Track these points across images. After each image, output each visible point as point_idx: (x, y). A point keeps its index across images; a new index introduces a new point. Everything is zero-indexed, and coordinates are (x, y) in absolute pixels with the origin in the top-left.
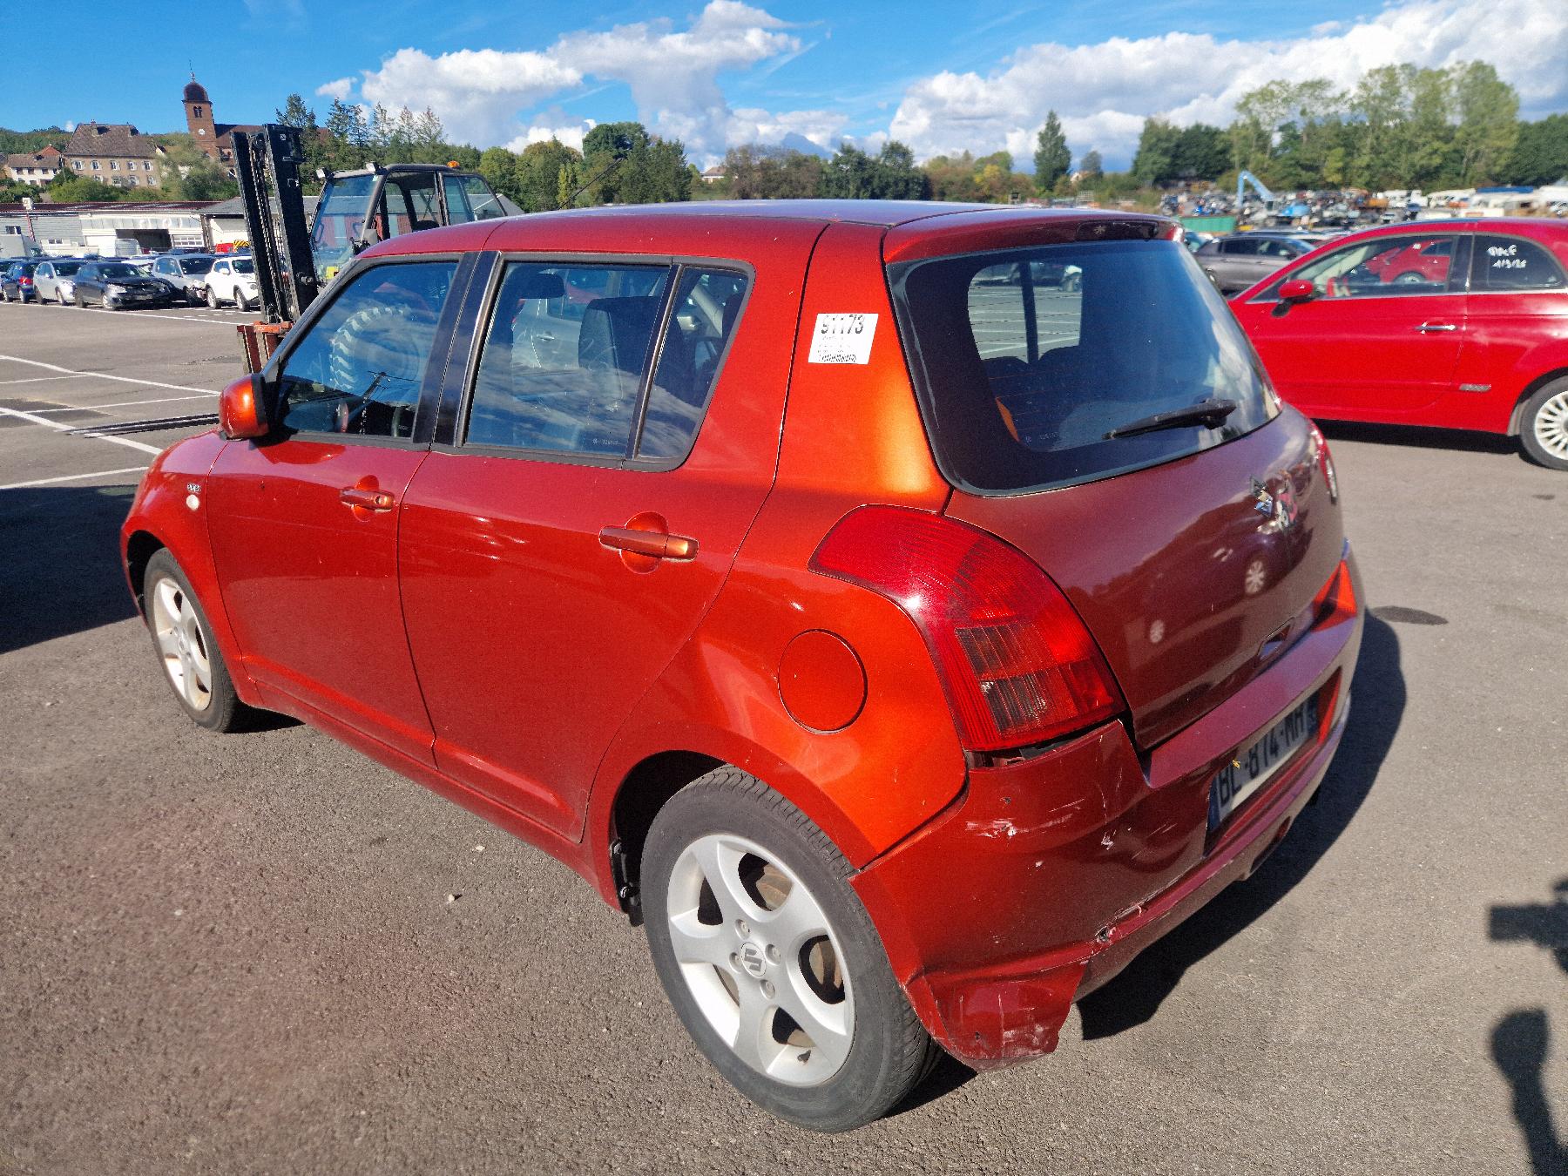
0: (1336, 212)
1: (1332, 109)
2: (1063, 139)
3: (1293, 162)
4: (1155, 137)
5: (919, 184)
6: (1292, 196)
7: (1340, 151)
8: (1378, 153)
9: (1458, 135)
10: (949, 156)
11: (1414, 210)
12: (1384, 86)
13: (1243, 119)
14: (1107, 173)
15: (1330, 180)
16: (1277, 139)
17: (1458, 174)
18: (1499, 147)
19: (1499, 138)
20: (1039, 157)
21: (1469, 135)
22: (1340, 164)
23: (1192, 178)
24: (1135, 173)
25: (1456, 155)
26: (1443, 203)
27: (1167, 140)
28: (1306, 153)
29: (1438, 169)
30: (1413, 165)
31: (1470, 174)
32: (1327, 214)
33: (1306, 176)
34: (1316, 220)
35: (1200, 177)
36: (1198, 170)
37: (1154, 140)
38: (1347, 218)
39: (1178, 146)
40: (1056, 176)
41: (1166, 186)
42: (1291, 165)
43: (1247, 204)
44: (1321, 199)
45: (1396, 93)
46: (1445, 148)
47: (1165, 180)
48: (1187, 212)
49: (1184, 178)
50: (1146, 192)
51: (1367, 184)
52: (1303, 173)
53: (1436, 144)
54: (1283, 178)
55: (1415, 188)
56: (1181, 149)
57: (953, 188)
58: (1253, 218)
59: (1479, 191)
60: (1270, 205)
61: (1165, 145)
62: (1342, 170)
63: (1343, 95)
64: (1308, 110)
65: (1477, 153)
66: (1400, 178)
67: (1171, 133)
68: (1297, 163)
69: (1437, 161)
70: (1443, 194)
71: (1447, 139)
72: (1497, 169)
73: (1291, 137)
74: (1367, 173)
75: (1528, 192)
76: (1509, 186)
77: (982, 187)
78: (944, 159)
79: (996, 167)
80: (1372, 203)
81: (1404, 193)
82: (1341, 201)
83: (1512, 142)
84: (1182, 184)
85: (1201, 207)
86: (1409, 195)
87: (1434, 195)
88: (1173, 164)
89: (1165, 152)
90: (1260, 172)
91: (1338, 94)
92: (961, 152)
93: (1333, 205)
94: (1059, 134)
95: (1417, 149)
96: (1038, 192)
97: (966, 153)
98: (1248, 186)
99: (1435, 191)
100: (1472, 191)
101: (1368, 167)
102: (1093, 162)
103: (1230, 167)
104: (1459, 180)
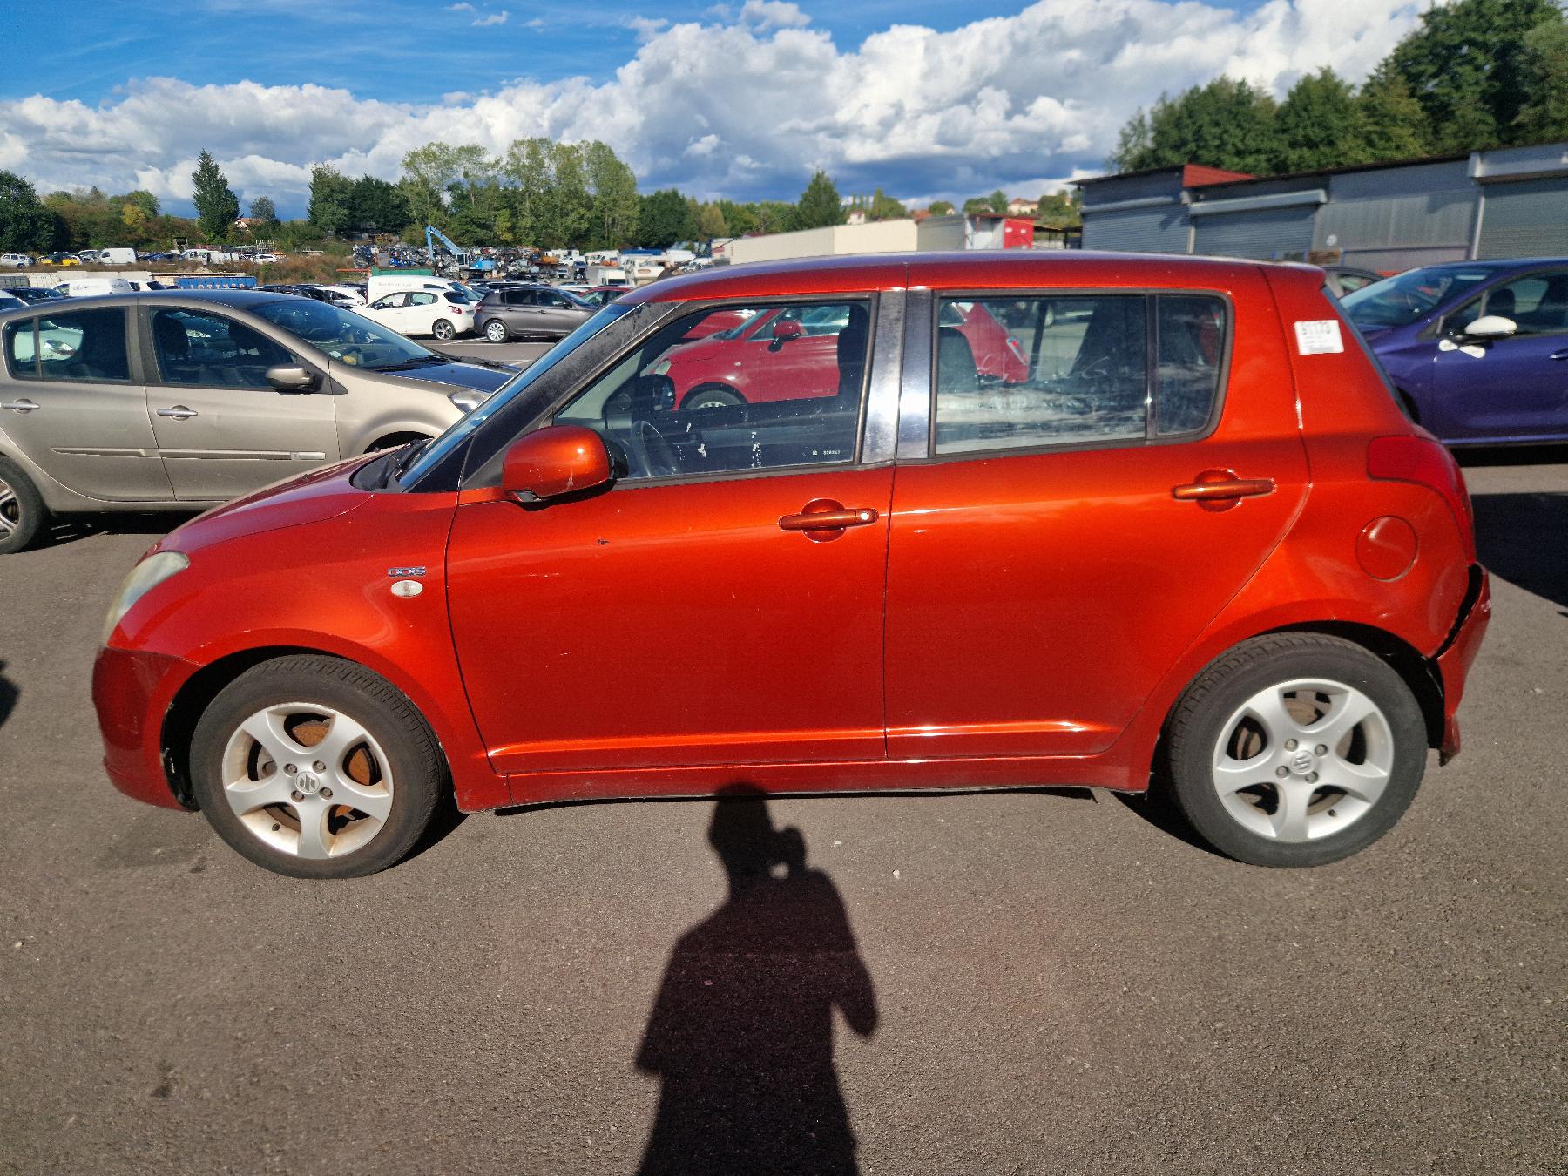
0: (518, 267)
1: (490, 173)
2: (224, 182)
3: (468, 219)
4: (326, 187)
5: (51, 224)
6: (477, 252)
7: (507, 212)
8: (537, 217)
9: (597, 204)
10: (71, 192)
11: (582, 267)
12: (528, 157)
13: (410, 176)
14: (285, 221)
15: (503, 238)
16: (447, 198)
17: (603, 238)
18: (628, 218)
19: (628, 208)
20: (199, 200)
21: (605, 204)
22: (509, 225)
23: (374, 230)
24: (314, 222)
25: (598, 221)
26: (598, 261)
27: (342, 191)
28: (476, 211)
29: (588, 230)
30: (567, 228)
31: (612, 237)
32: (511, 269)
33: (482, 233)
34: (503, 274)
35: (382, 230)
36: (377, 222)
37: (327, 190)
38: (530, 273)
39: (353, 198)
40: (224, 222)
41: (350, 238)
42: (466, 223)
43: (439, 257)
44: (504, 255)
45: (541, 165)
46: (589, 214)
47: (348, 231)
48: (381, 264)
49: (366, 231)
50: (331, 241)
51: (535, 244)
52: (478, 230)
53: (582, 211)
54: (463, 234)
55: (573, 248)
56: (357, 201)
57: (97, 229)
58: (447, 271)
59: (623, 251)
60: (461, 259)
61: (340, 197)
62: (511, 229)
63: (497, 162)
64: (470, 174)
65: (614, 220)
66: (560, 239)
67: (344, 185)
68: (471, 220)
69: (585, 225)
70: (598, 253)
71: (590, 208)
72: (630, 234)
73: (461, 198)
74: (532, 234)
75: (659, 254)
76: (641, 249)
77: (135, 230)
78: (66, 196)
79: (137, 209)
80: (545, 260)
81: (566, 252)
82: (521, 258)
83: (636, 212)
84: (365, 235)
85: (396, 259)
86: (570, 254)
87: (589, 254)
88: (352, 216)
89: (341, 204)
90: (443, 227)
91: (492, 160)
92: (88, 190)
93: (514, 260)
94: (219, 176)
95: (567, 215)
96: (207, 238)
97: (95, 190)
98: (435, 240)
99: (589, 251)
100: (617, 252)
101: (532, 228)
102: (263, 208)
103: (411, 222)
104: (605, 243)
